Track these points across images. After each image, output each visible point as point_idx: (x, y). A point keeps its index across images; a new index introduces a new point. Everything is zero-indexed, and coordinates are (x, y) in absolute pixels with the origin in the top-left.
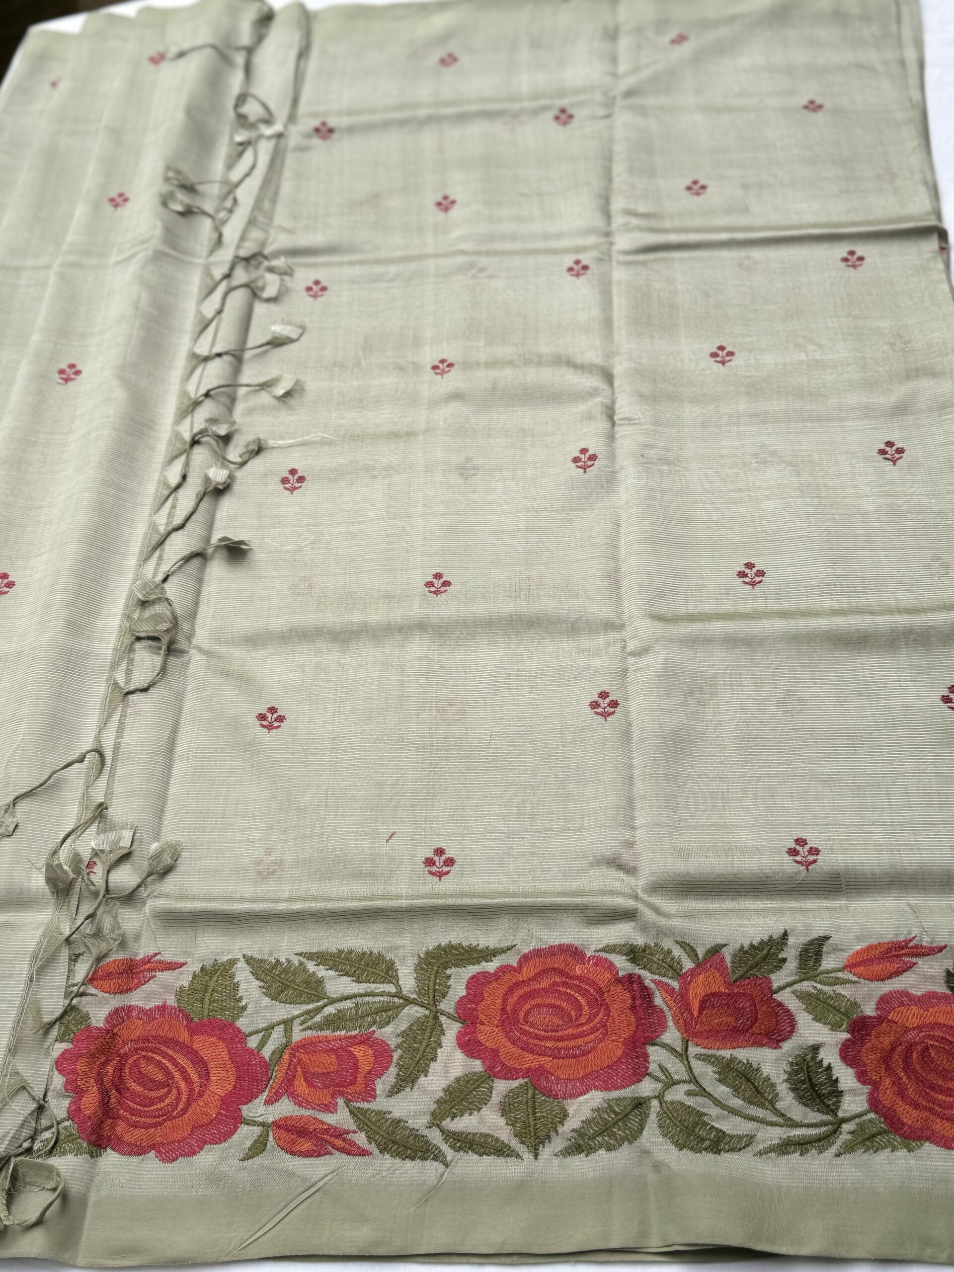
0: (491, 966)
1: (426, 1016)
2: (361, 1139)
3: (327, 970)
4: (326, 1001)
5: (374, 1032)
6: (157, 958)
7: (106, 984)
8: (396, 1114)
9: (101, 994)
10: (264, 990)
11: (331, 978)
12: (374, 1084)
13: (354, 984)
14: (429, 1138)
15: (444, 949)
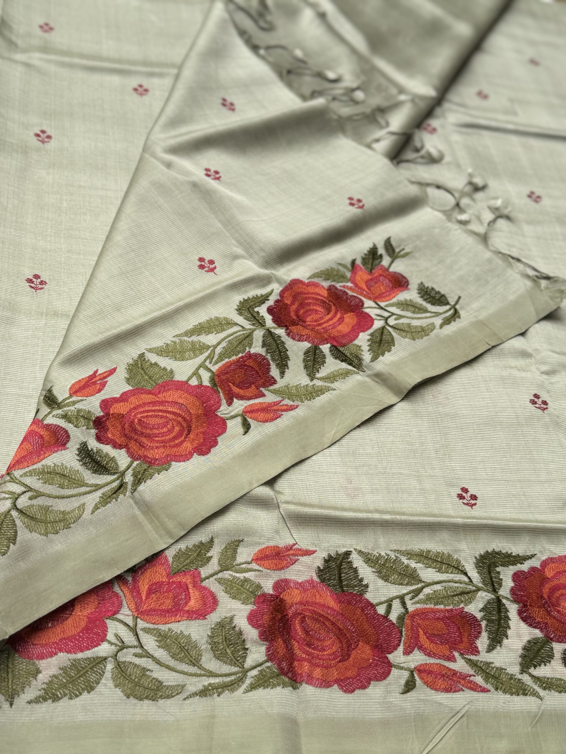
0: (525, 567)
1: (493, 599)
2: (479, 680)
3: (416, 563)
4: (423, 584)
5: (463, 607)
6: (296, 546)
7: (266, 563)
8: (497, 664)
9: (265, 570)
10: (377, 574)
11: (421, 569)
12: (475, 643)
13: (438, 574)
14: (524, 681)
15: (490, 554)
